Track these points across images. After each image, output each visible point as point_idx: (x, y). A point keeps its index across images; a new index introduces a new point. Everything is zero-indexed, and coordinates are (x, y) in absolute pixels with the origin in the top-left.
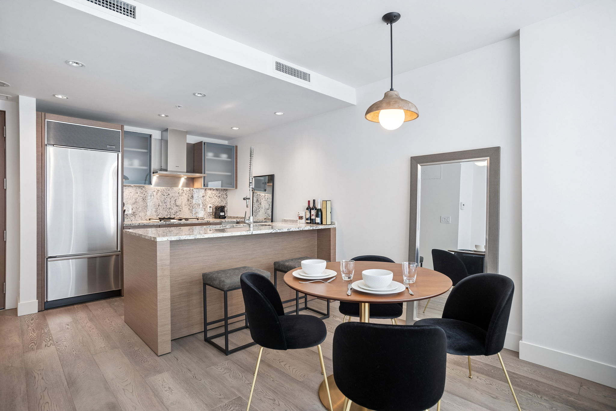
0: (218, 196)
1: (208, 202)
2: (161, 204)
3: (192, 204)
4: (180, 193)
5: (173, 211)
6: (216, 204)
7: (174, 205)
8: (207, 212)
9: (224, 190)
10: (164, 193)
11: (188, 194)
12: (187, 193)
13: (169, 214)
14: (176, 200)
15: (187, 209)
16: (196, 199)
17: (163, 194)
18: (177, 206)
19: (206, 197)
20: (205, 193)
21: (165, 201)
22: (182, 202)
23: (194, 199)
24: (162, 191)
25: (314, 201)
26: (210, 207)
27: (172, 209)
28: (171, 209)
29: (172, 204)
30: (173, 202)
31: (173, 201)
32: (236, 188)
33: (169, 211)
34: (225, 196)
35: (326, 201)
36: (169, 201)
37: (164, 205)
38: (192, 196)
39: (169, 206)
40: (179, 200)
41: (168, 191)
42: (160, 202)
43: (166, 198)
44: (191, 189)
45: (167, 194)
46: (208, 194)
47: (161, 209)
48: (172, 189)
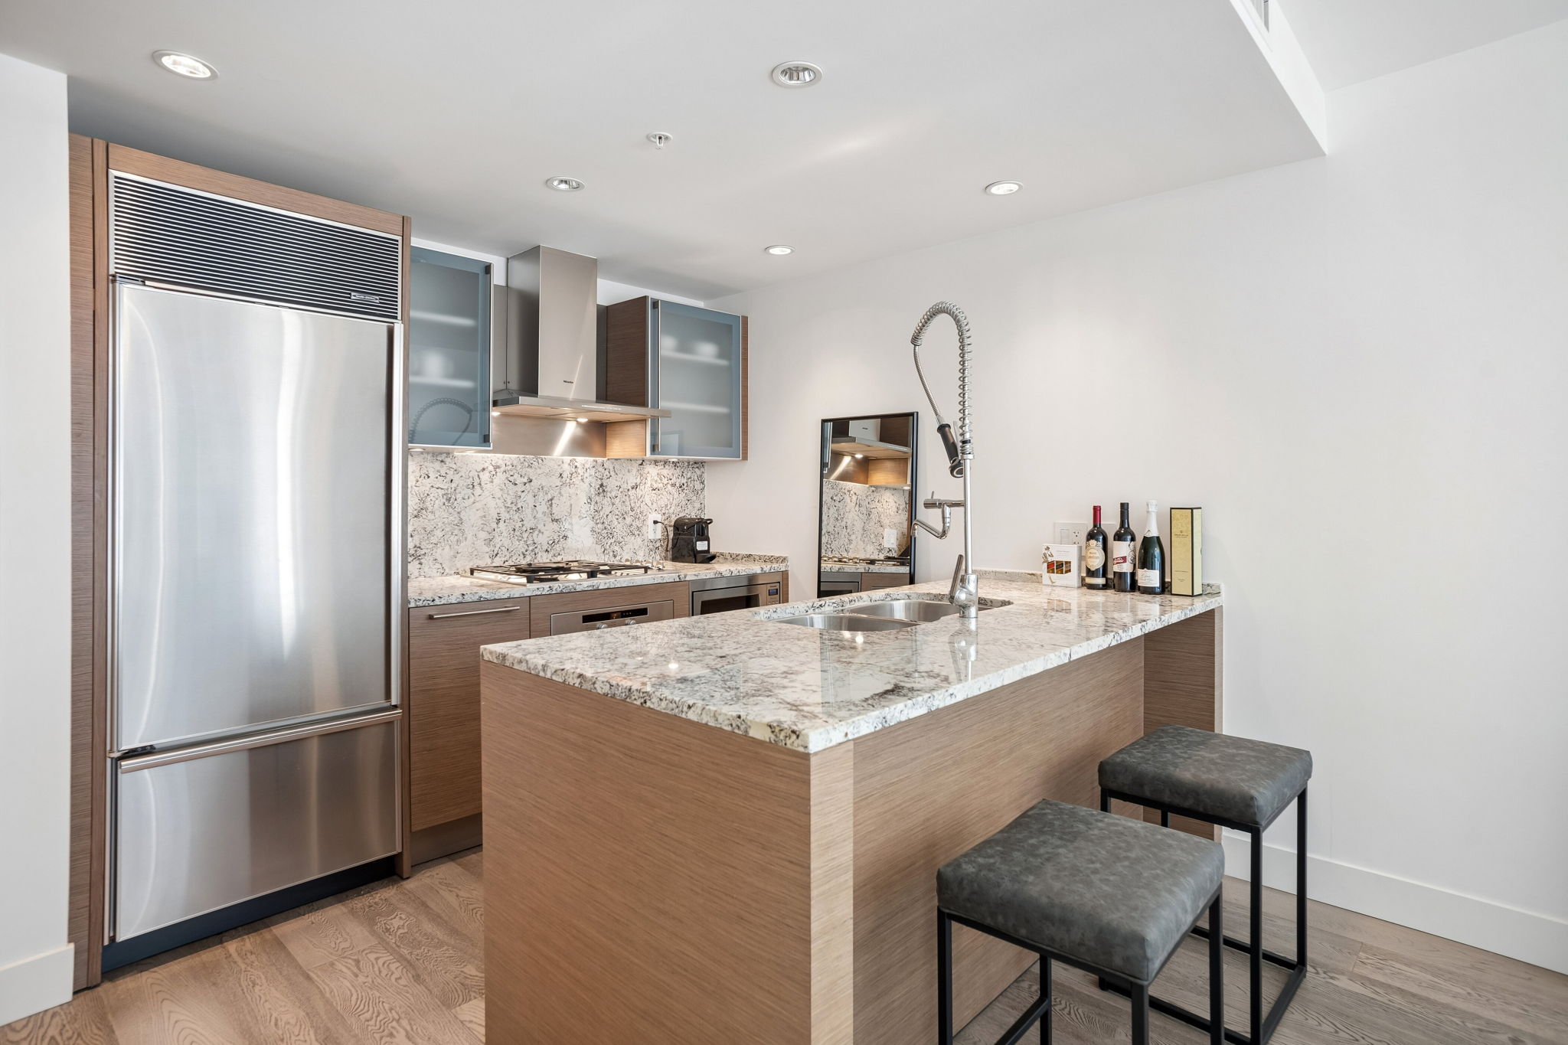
0: (678, 485)
1: (650, 504)
2: (504, 515)
3: (601, 513)
4: (564, 475)
5: (543, 540)
6: (671, 511)
7: (545, 518)
8: (646, 541)
9: (696, 466)
10: (516, 474)
11: (590, 479)
12: (586, 475)
13: (531, 548)
14: (551, 500)
15: (588, 529)
16: (613, 494)
17: (511, 479)
18: (557, 521)
19: (642, 487)
20: (641, 475)
21: (519, 506)
22: (571, 505)
23: (609, 495)
24: (510, 467)
25: (1124, 508)
26: (655, 522)
27: (540, 531)
28: (536, 532)
29: (540, 515)
30: (543, 508)
31: (543, 503)
32: (745, 458)
33: (531, 539)
34: (698, 486)
35: (1192, 509)
36: (531, 505)
37: (516, 517)
38: (602, 485)
39: (528, 524)
40: (563, 499)
41: (528, 470)
42: (503, 509)
43: (519, 493)
44: (600, 460)
45: (525, 480)
46: (649, 479)
47: (505, 534)
48: (540, 461)
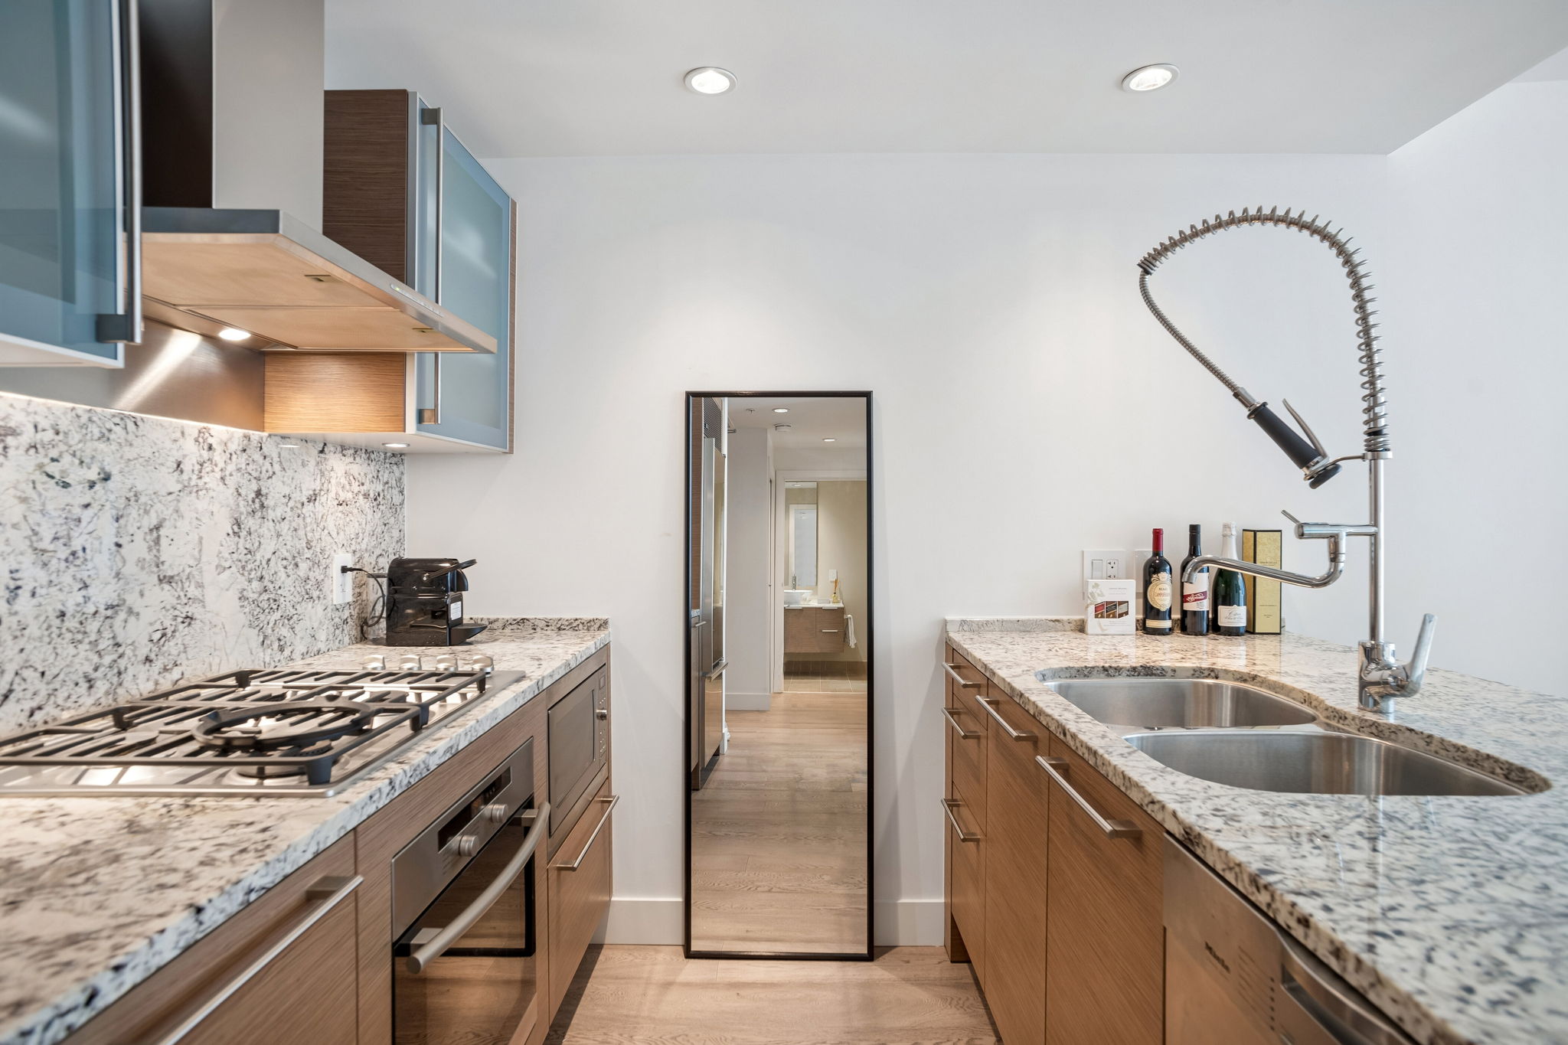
0: (372, 495)
1: (334, 534)
2: (32, 575)
3: (258, 557)
4: (186, 467)
5: (136, 633)
6: (364, 546)
7: (143, 576)
8: (329, 610)
9: (393, 460)
10: (67, 459)
11: (237, 476)
12: (231, 468)
13: (107, 660)
14: (157, 528)
15: (233, 595)
16: (279, 513)
17: (53, 468)
18: (170, 580)
19: (323, 499)
20: (323, 474)
21: (76, 544)
22: (201, 539)
23: (271, 515)
24: (49, 435)
26: (344, 570)
27: (130, 611)
28: (122, 615)
29: (130, 569)
30: (136, 549)
31: (139, 536)
32: (511, 452)
33: (107, 634)
34: (397, 500)
36: (109, 541)
37: (67, 579)
38: (259, 493)
39: (100, 596)
40: (184, 525)
41: (101, 446)
42: (29, 557)
43: (77, 511)
44: (255, 435)
45: (93, 474)
46: (333, 481)
47: (34, 630)
48: (131, 426)
